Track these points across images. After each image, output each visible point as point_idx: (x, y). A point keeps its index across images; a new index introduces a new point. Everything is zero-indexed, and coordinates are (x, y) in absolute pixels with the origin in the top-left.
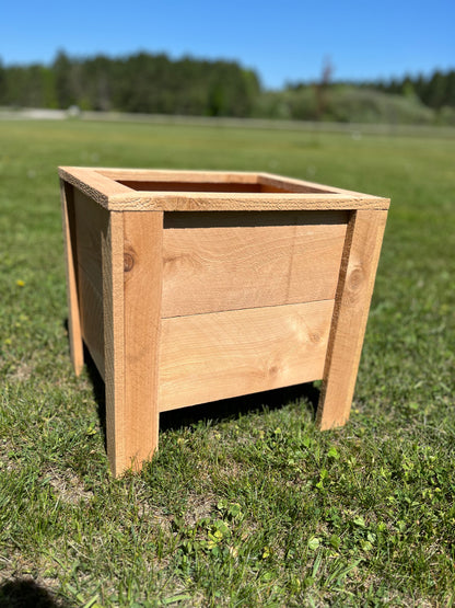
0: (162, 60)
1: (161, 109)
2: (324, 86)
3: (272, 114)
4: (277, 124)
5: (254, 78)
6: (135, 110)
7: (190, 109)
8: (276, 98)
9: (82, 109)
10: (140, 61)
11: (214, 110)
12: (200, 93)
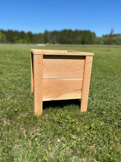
0: (70, 31)
1: (69, 43)
2: (111, 36)
3: (98, 43)
4: (100, 46)
5: (94, 34)
6: (63, 43)
7: (77, 43)
8: (100, 39)
9: (50, 43)
10: (65, 32)
11: (83, 43)
12: (79, 39)
